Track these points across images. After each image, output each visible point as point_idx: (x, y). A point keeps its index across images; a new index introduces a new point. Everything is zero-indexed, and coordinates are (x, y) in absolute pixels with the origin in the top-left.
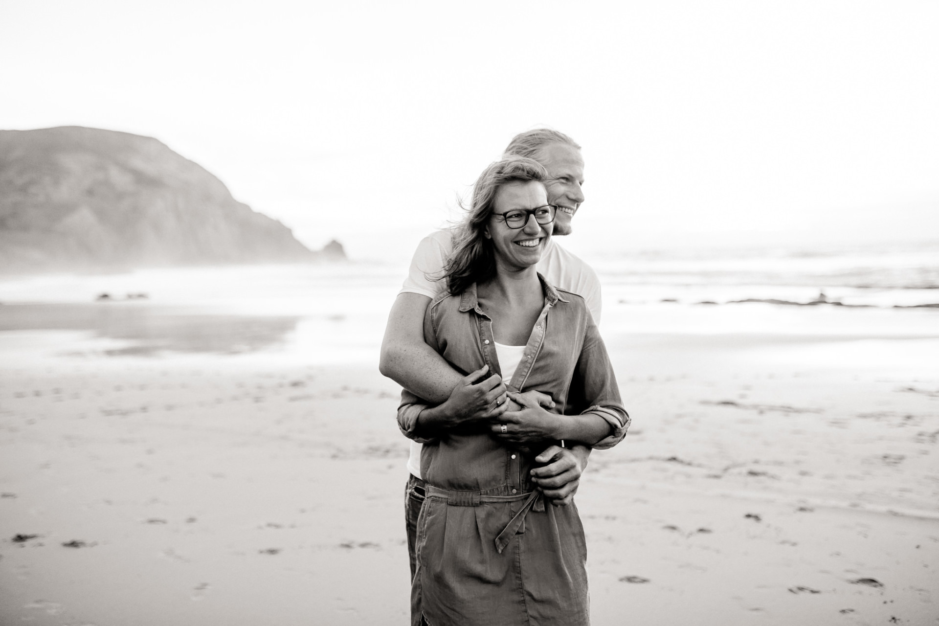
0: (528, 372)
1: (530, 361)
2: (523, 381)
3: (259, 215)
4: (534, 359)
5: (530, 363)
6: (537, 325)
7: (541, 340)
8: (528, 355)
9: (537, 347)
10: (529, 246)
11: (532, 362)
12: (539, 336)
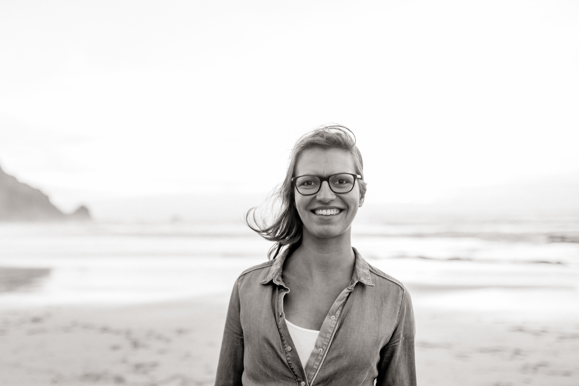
0: (319, 365)
1: (322, 354)
2: (314, 375)
3: (25, 185)
4: (325, 352)
5: (321, 356)
6: (330, 315)
7: (333, 331)
8: (320, 347)
9: (328, 338)
10: (322, 215)
11: (324, 354)
12: (330, 327)
